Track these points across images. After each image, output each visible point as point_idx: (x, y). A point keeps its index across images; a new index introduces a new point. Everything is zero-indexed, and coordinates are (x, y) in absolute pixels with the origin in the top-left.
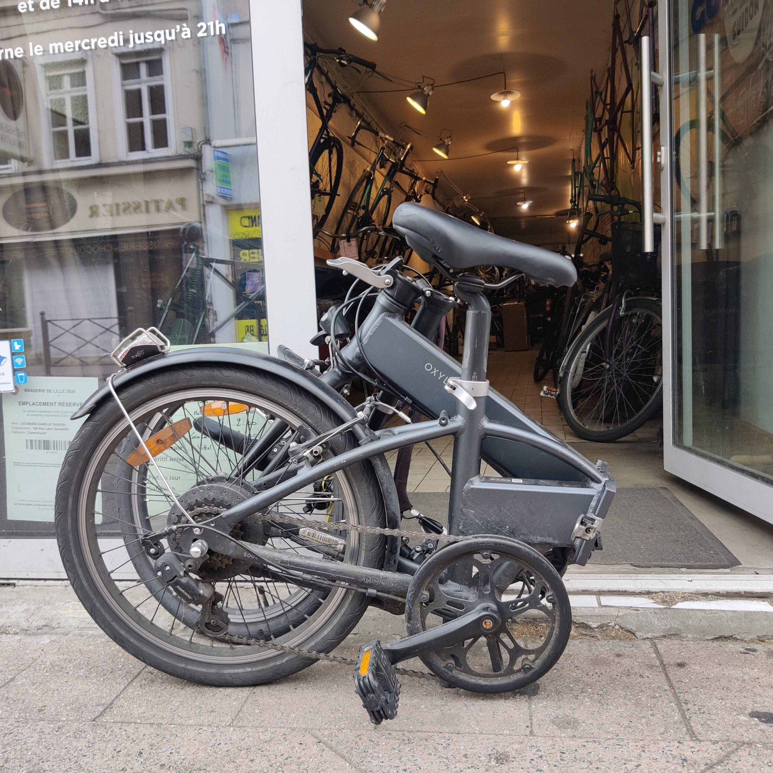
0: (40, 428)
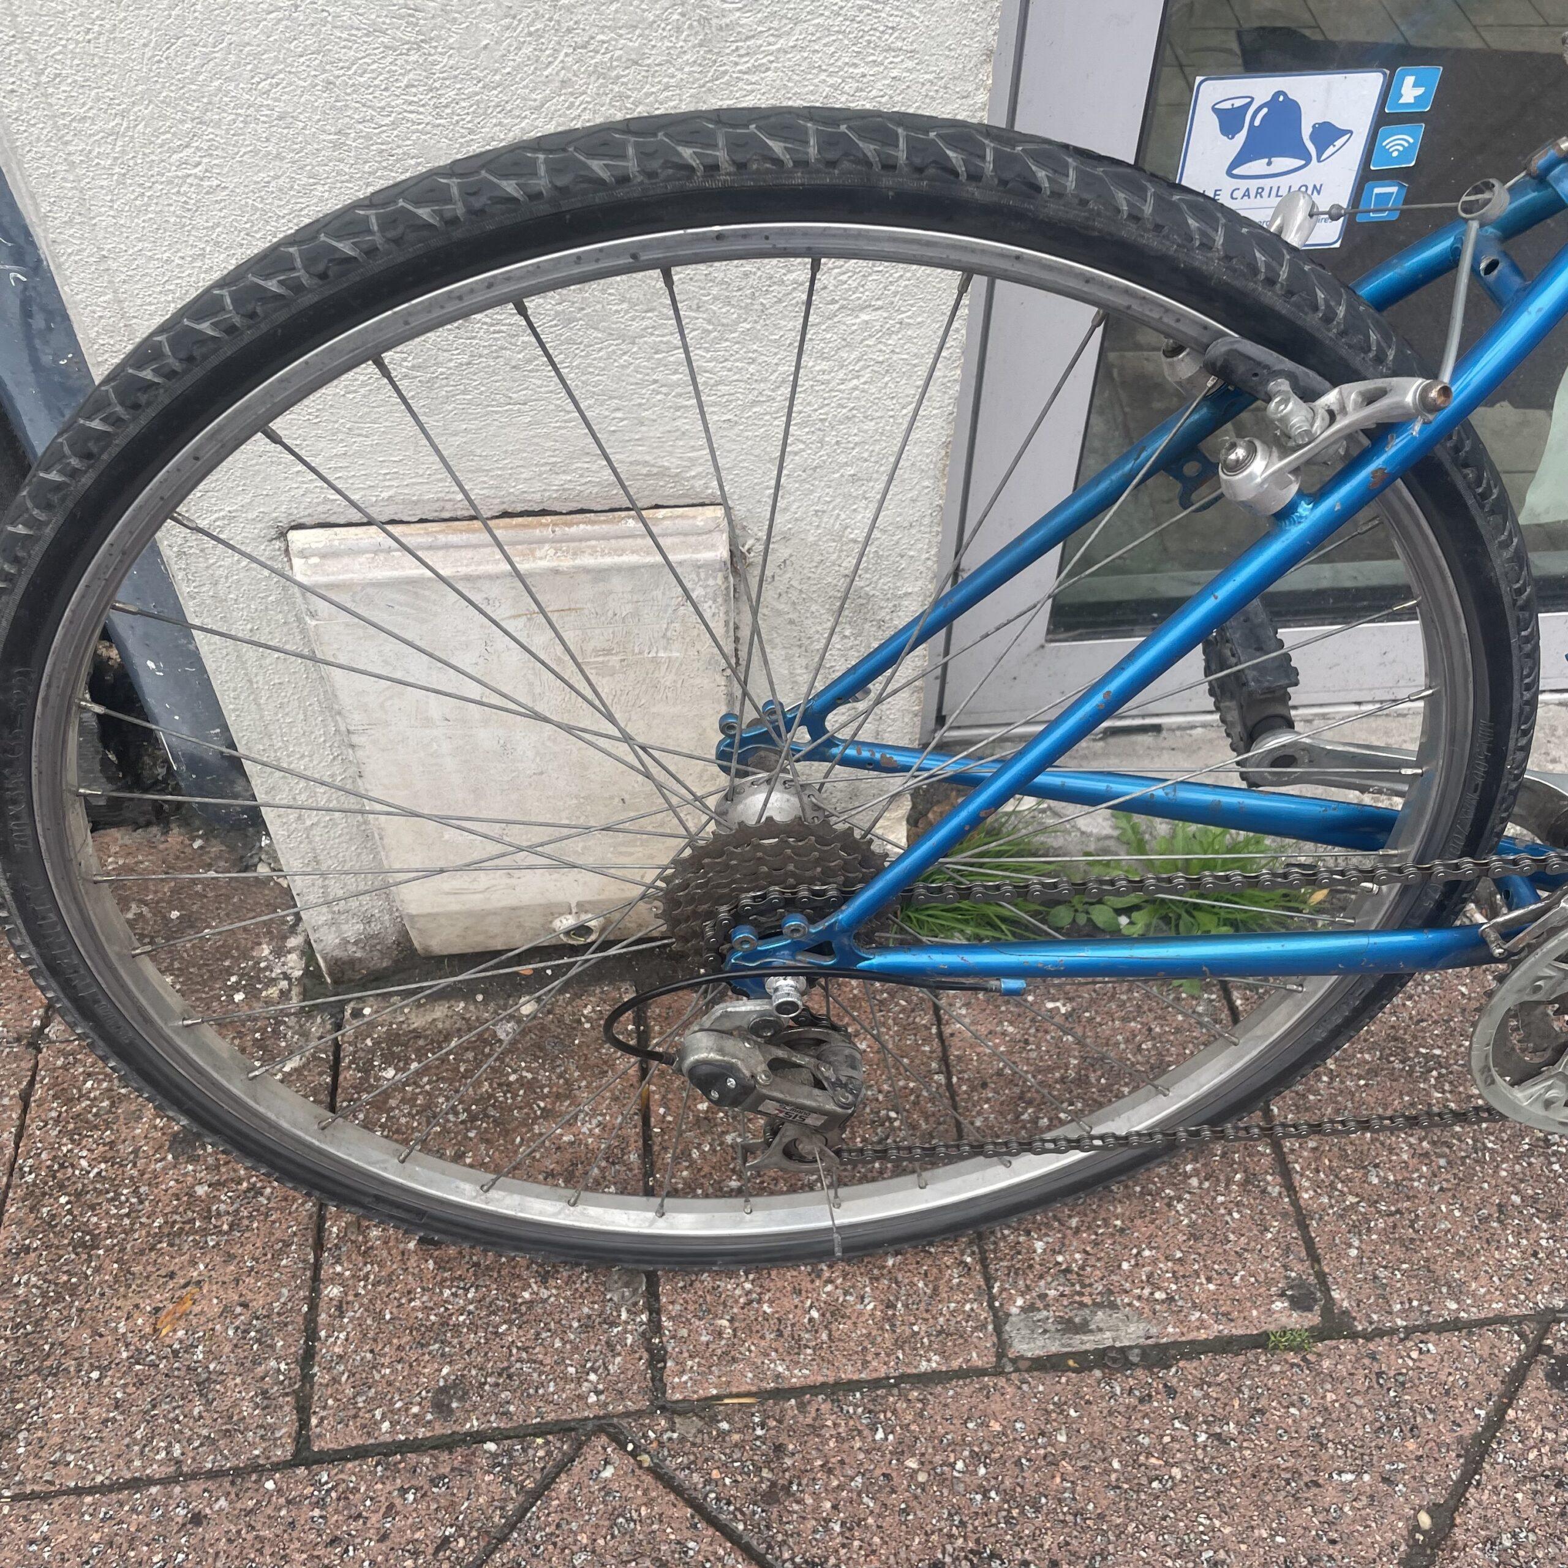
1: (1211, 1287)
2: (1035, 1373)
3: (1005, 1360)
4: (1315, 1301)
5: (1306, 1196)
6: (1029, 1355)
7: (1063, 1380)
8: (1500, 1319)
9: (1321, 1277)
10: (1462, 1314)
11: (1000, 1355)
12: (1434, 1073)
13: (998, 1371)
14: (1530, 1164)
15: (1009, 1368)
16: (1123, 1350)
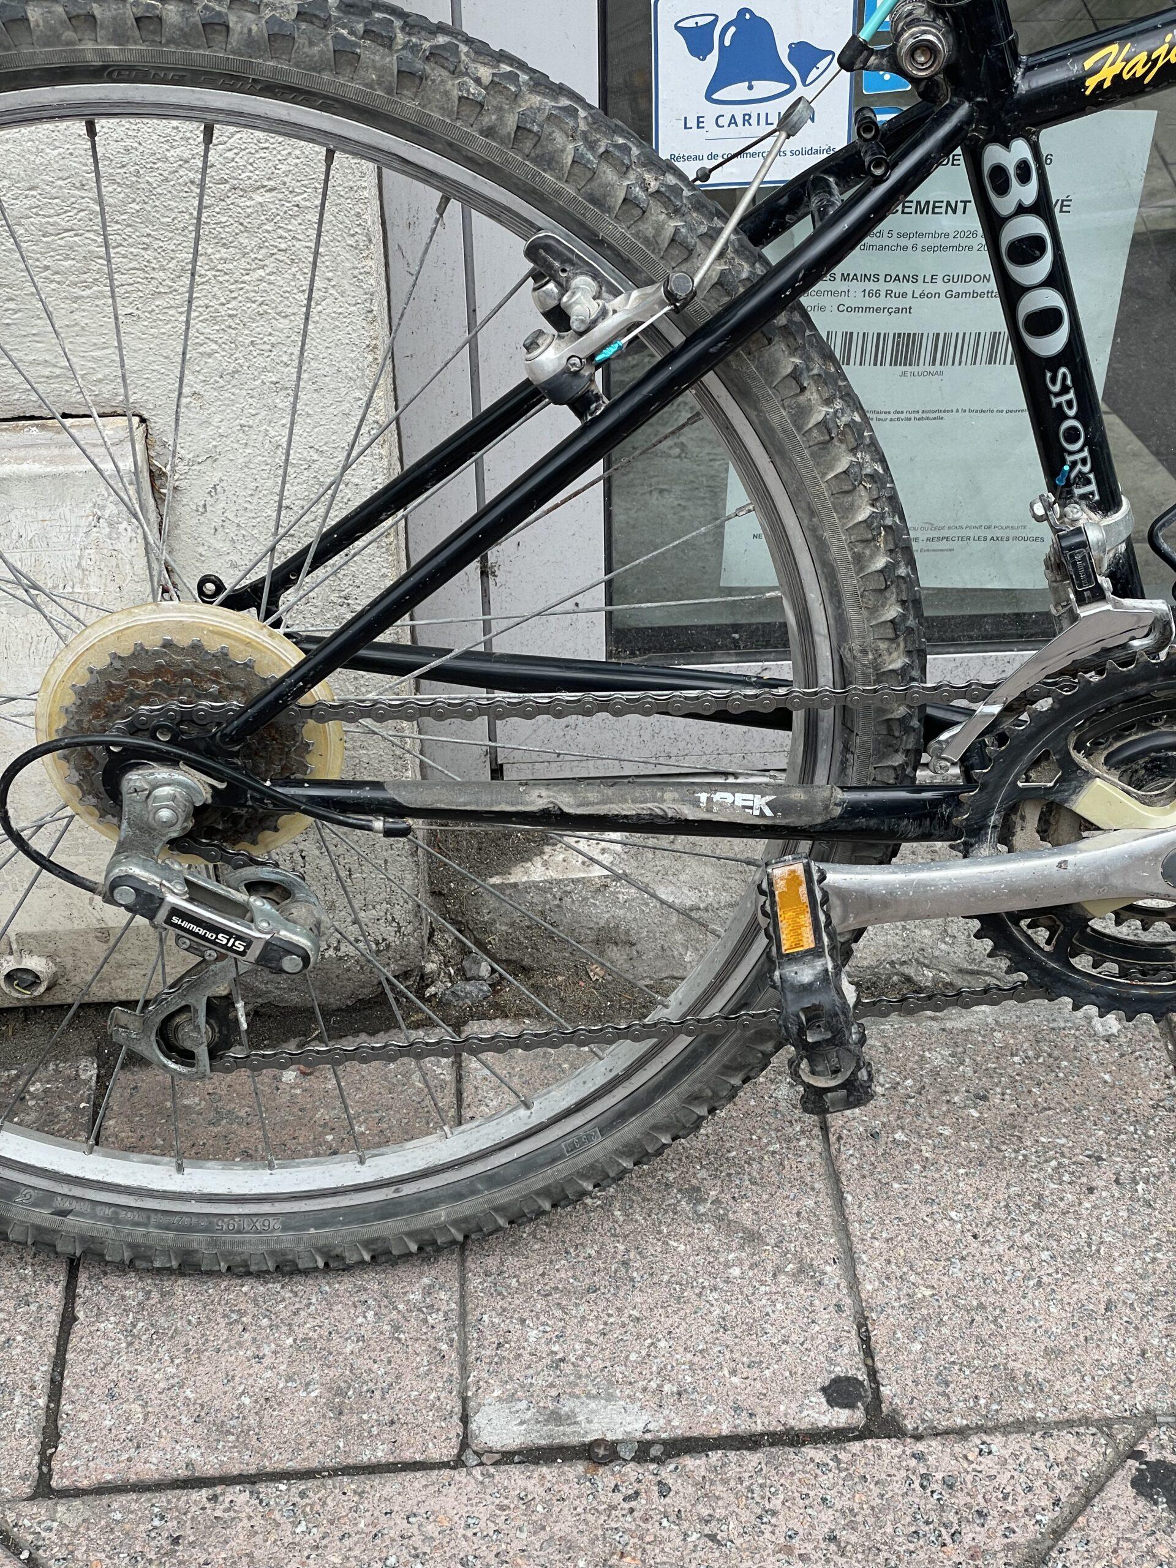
0: (888, 293)
1: (735, 1380)
2: (503, 1468)
3: (469, 1452)
4: (860, 1398)
5: (869, 1287)
6: (498, 1447)
7: (536, 1475)
8: (1085, 1421)
9: (873, 1373)
10: (1039, 1414)
11: (464, 1445)
12: (1054, 1163)
13: (458, 1463)
14: (1154, 1260)
15: (472, 1460)
16: (614, 1444)
